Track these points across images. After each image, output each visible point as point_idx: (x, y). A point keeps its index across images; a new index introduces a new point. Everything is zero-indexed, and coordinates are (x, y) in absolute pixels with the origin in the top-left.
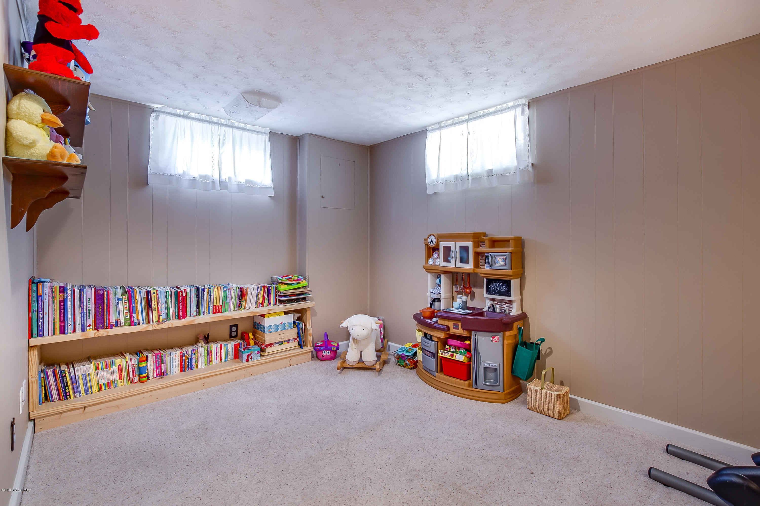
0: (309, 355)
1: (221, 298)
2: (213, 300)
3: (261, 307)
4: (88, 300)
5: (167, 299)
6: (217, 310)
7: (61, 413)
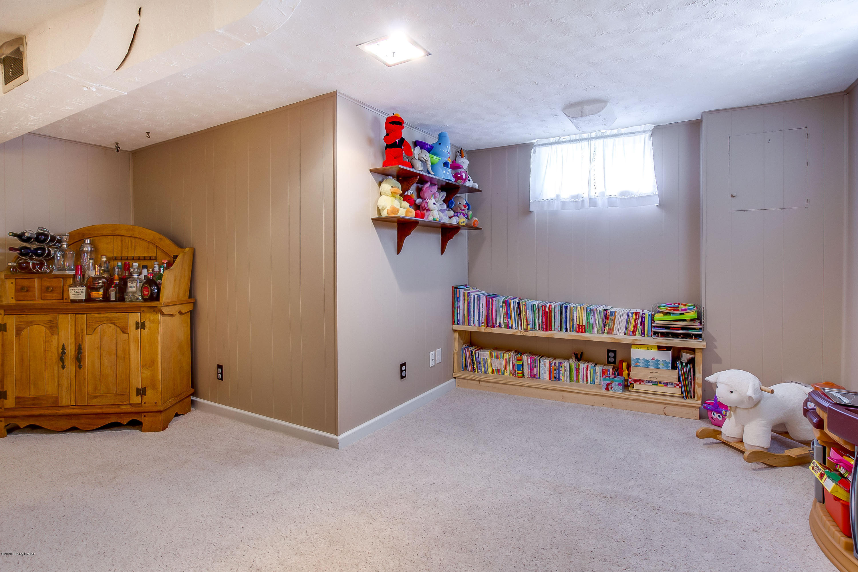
0: (697, 412)
1: (585, 318)
2: (576, 318)
3: (632, 335)
4: (482, 304)
5: (534, 312)
6: (580, 329)
7: (468, 380)
